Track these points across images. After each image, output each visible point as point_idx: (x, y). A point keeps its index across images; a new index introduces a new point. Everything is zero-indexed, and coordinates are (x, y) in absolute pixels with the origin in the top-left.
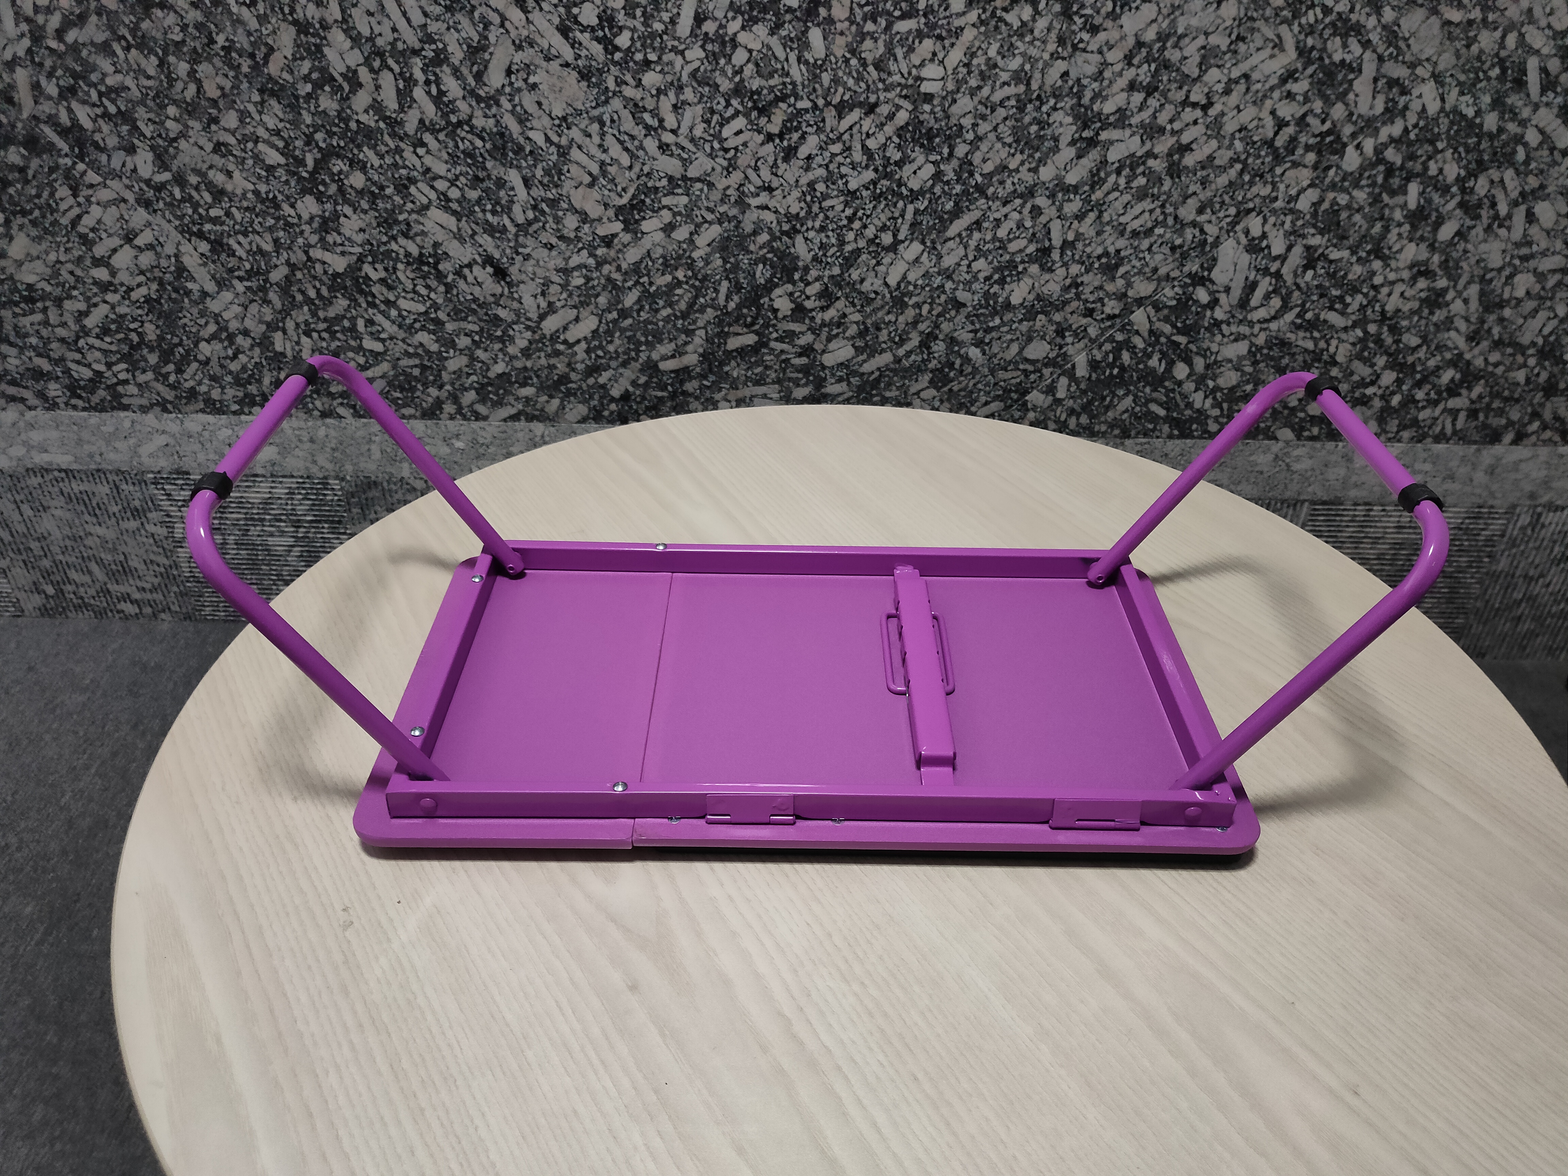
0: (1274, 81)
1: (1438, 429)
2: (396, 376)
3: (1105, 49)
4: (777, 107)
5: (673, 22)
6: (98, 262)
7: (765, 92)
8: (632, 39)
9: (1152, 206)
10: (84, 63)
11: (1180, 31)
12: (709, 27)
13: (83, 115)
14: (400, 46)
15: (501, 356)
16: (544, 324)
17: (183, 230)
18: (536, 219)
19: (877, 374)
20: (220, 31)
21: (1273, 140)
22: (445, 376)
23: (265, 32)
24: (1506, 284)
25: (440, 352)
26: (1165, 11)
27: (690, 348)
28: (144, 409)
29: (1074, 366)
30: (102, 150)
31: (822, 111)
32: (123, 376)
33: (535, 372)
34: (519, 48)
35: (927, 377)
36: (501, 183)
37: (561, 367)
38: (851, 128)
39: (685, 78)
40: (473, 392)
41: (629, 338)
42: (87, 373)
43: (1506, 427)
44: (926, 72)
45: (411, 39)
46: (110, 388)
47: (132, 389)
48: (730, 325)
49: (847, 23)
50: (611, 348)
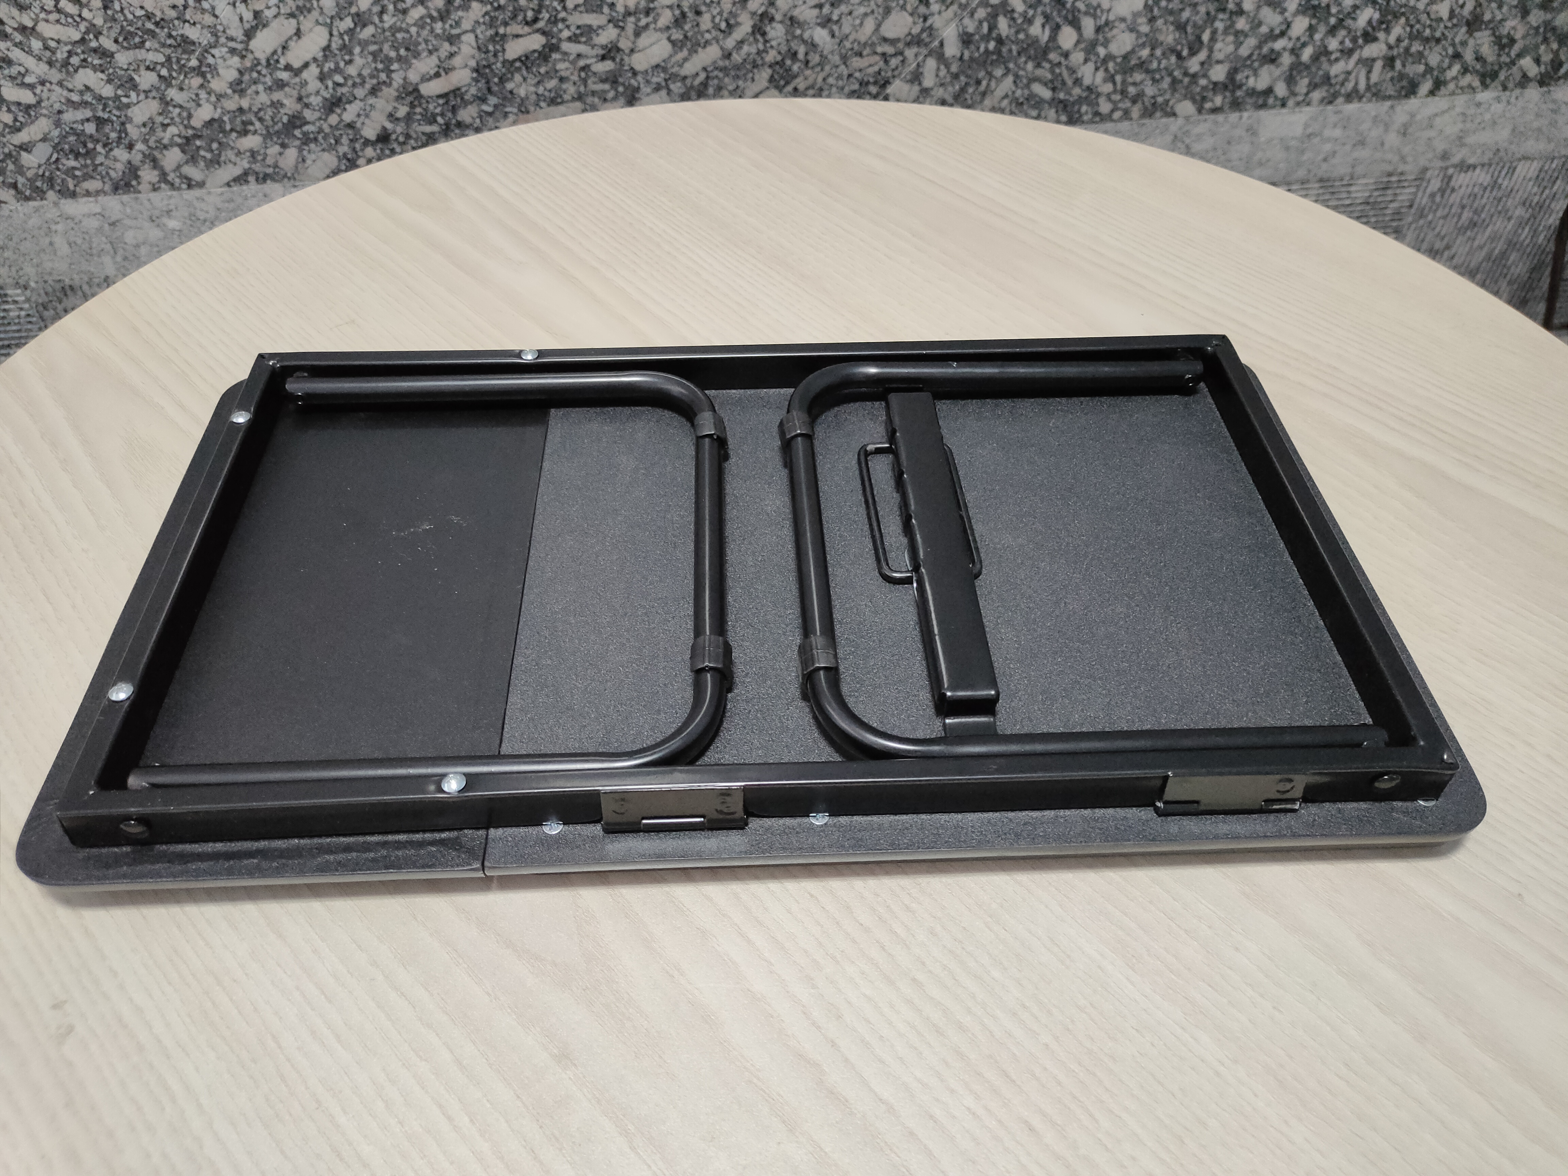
2: (63, 137)
15: (203, 95)
16: (253, 44)
19: (703, 76)
22: (133, 132)
25: (117, 98)
27: (457, 61)
29: (942, 44)
33: (256, 114)
35: (766, 73)
37: (290, 105)
40: (176, 150)
41: (374, 55)
48: (506, 24)
50: (352, 70)
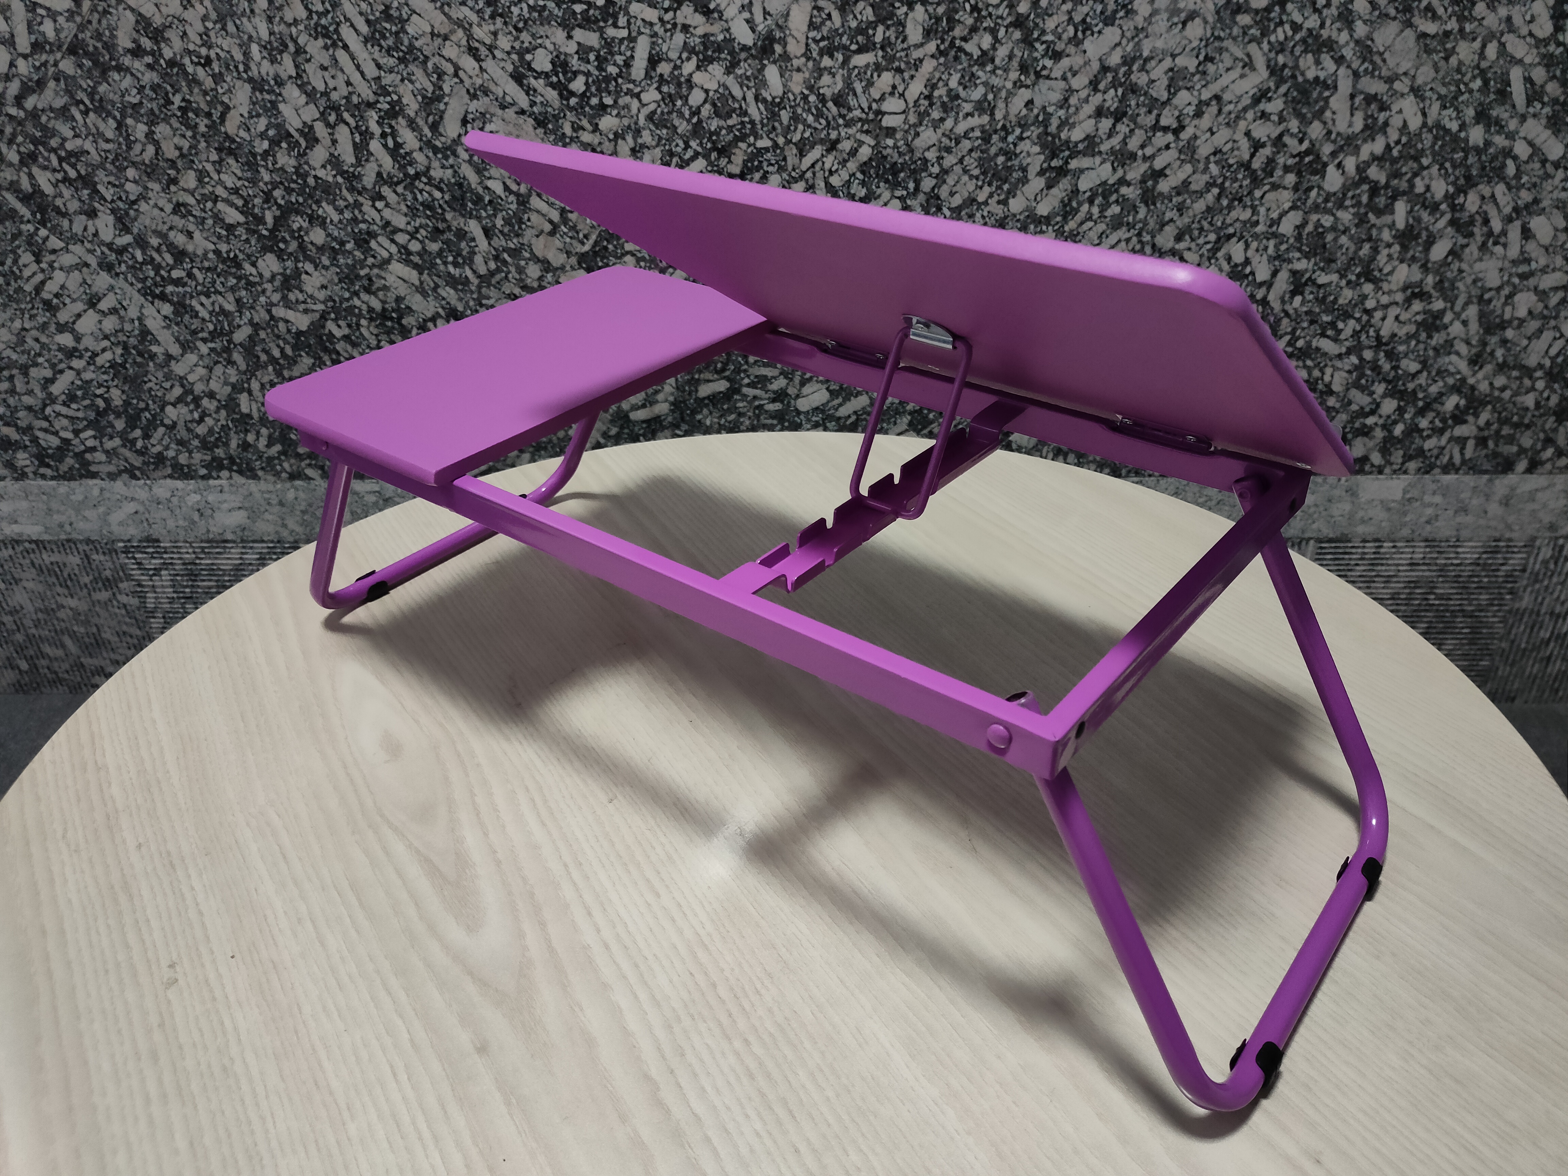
0: (1246, 101)
1: (1445, 459)
3: (1069, 75)
4: (737, 147)
5: (627, 64)
6: (62, 328)
7: (724, 132)
8: (587, 83)
9: (1127, 235)
10: (44, 128)
11: (1146, 54)
12: (664, 68)
13: (44, 180)
14: (355, 99)
17: (146, 292)
18: (498, 270)
19: (854, 418)
20: (176, 91)
21: (1250, 161)
23: (220, 91)
24: (1506, 304)
26: (1128, 34)
27: (660, 397)
28: (112, 477)
30: (64, 215)
31: (782, 149)
32: (90, 443)
34: (474, 97)
35: (906, 419)
36: (461, 234)
38: (813, 166)
39: (642, 121)
42: (55, 442)
43: (1519, 454)
44: (887, 106)
45: (366, 92)
46: (79, 456)
47: (100, 456)
48: (700, 372)
49: (803, 60)
